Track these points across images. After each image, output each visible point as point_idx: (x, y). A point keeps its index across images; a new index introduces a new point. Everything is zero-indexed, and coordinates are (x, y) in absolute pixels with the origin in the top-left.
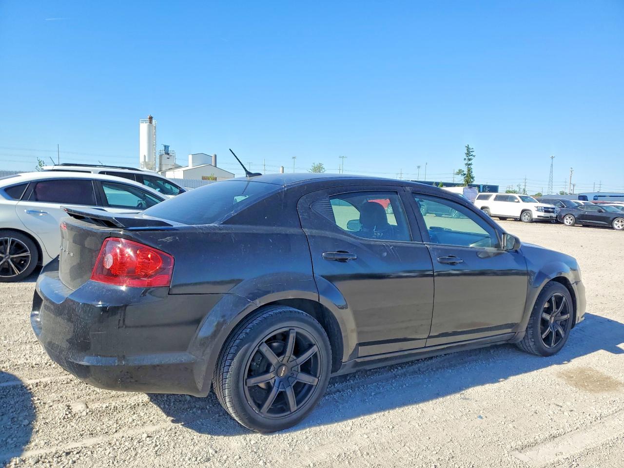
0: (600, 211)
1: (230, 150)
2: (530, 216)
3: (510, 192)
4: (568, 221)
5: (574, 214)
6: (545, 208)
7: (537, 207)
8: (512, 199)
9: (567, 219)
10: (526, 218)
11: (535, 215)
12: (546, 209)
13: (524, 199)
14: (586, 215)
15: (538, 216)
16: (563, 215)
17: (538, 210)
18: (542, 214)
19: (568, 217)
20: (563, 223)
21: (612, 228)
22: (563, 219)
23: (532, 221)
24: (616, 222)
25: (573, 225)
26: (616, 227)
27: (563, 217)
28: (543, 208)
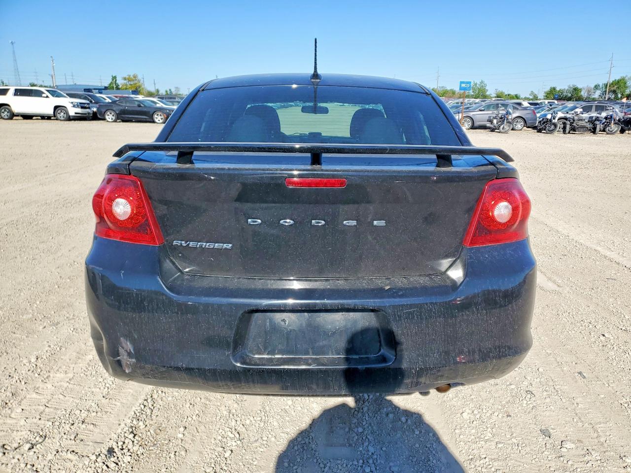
0: (139, 106)
1: (316, 40)
2: (67, 113)
3: (33, 85)
4: (110, 117)
5: (114, 109)
6: (80, 103)
7: (72, 103)
8: (38, 94)
9: (108, 115)
10: (61, 115)
11: (72, 112)
12: (82, 105)
13: (54, 94)
14: (127, 110)
15: (76, 113)
16: (103, 110)
17: (74, 106)
18: (79, 110)
19: (108, 113)
20: (104, 119)
21: (154, 122)
22: (104, 114)
23: (70, 119)
24: (156, 116)
25: (115, 121)
26: (156, 120)
27: (103, 113)
28: (79, 104)
